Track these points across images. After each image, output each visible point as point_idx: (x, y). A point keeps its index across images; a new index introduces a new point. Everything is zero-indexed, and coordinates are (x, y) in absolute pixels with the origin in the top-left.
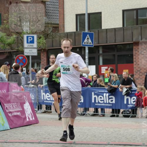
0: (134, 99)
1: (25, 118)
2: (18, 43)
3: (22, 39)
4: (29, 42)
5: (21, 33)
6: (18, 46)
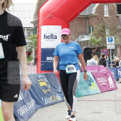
1: (109, 86)
2: (103, 42)
3: (105, 40)
4: (110, 41)
5: (105, 36)
6: (103, 44)
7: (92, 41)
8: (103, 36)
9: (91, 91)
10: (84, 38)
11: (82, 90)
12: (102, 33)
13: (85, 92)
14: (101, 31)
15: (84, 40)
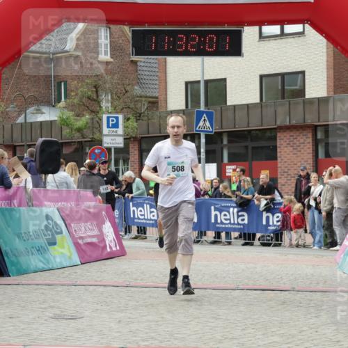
0: (278, 217)
1: (105, 246)
2: (93, 128)
3: (99, 121)
4: (111, 126)
5: (98, 112)
6: (93, 132)
7: (64, 122)
8: (94, 112)
9: (54, 258)
10: (43, 113)
11: (31, 256)
12: (91, 104)
13: (37, 261)
14: (89, 98)
15: (41, 118)
